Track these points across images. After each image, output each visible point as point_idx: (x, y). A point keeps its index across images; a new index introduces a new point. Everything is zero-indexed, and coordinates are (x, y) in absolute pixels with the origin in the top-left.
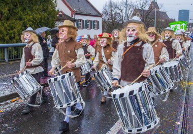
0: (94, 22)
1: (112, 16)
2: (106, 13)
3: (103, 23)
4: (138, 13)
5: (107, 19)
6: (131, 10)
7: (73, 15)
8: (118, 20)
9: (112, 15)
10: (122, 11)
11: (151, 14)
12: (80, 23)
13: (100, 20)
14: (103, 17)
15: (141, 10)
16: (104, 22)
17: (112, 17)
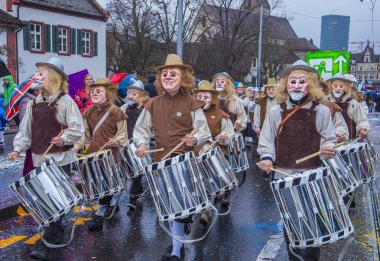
0: (81, 32)
1: (136, 19)
2: (120, 10)
3: (107, 39)
4: (212, 18)
5: (120, 26)
6: (191, 6)
7: (14, 7)
8: (154, 32)
9: (135, 17)
10: (165, 7)
11: (248, 22)
12: (35, 33)
13: (100, 29)
14: (110, 21)
15: (220, 10)
16: (112, 35)
17: (136, 23)
